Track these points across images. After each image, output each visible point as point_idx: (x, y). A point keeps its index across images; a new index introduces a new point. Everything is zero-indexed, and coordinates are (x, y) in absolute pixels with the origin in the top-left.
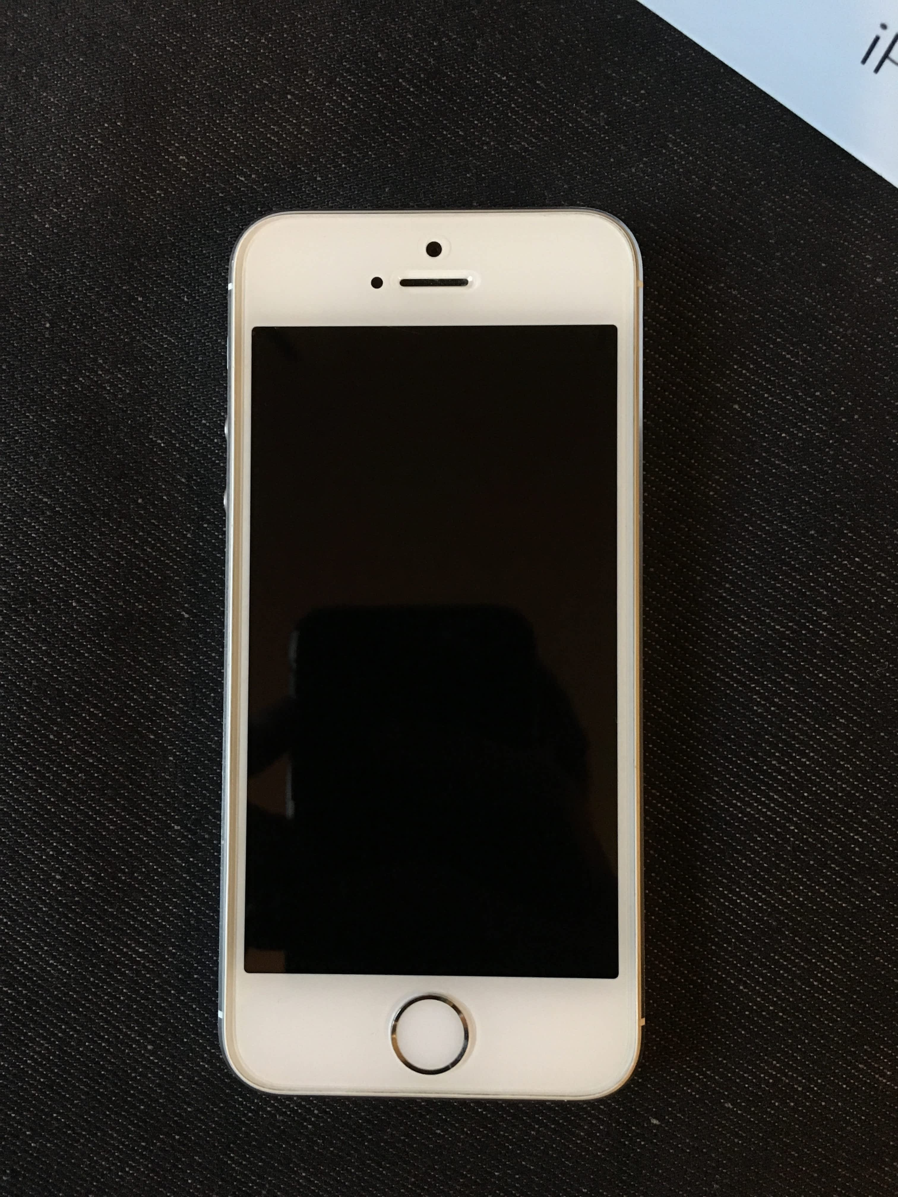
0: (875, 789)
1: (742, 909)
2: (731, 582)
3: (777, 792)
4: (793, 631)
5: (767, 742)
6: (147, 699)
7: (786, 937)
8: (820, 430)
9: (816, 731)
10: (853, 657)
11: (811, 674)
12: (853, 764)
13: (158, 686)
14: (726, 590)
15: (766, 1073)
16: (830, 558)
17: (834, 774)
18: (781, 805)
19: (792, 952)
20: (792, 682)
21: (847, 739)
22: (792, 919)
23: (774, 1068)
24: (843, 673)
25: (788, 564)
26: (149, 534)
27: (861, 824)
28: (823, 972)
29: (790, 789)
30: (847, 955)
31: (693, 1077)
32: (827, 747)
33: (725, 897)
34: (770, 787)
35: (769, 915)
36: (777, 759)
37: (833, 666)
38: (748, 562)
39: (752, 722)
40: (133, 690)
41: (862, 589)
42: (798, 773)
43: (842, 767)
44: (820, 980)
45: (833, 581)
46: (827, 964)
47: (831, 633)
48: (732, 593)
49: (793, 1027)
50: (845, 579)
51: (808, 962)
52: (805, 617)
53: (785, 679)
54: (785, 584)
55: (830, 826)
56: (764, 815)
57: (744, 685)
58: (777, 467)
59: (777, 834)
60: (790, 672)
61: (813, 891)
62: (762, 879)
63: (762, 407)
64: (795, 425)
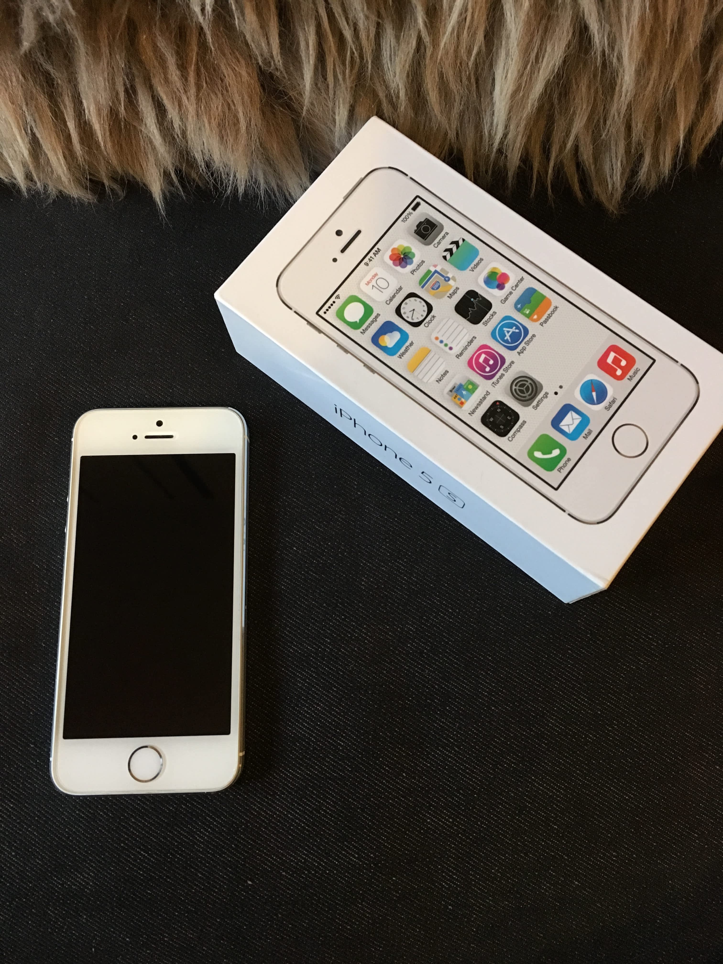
0: (348, 720)
1: (290, 778)
2: (290, 628)
3: (306, 722)
4: (316, 649)
5: (303, 699)
6: (22, 685)
7: (309, 791)
8: (330, 560)
9: (324, 694)
10: (340, 660)
11: (322, 668)
12: (339, 709)
13: (28, 678)
14: (288, 631)
15: (301, 857)
16: (332, 616)
17: (331, 714)
18: (308, 728)
19: (312, 797)
20: (314, 672)
21: (337, 698)
22: (312, 782)
23: (304, 854)
24: (336, 668)
25: (314, 619)
26: (29, 608)
27: (342, 736)
28: (326, 807)
29: (312, 721)
30: (336, 798)
31: (267, 860)
32: (328, 701)
33: (283, 773)
34: (304, 720)
35: (302, 780)
36: (307, 707)
37: (331, 664)
38: (297, 618)
39: (296, 690)
40: (16, 680)
41: (345, 630)
42: (315, 713)
43: (334, 711)
44: (325, 811)
45: (332, 626)
46: (327, 803)
47: (331, 649)
48: (290, 632)
49: (312, 834)
50: (338, 626)
51: (319, 802)
52: (321, 643)
53: (312, 671)
54: (312, 628)
55: (329, 738)
56: (301, 733)
57: (294, 674)
58: (312, 575)
59: (306, 742)
60: (314, 667)
61: (322, 768)
62: (299, 764)
63: (306, 549)
64: (319, 557)
